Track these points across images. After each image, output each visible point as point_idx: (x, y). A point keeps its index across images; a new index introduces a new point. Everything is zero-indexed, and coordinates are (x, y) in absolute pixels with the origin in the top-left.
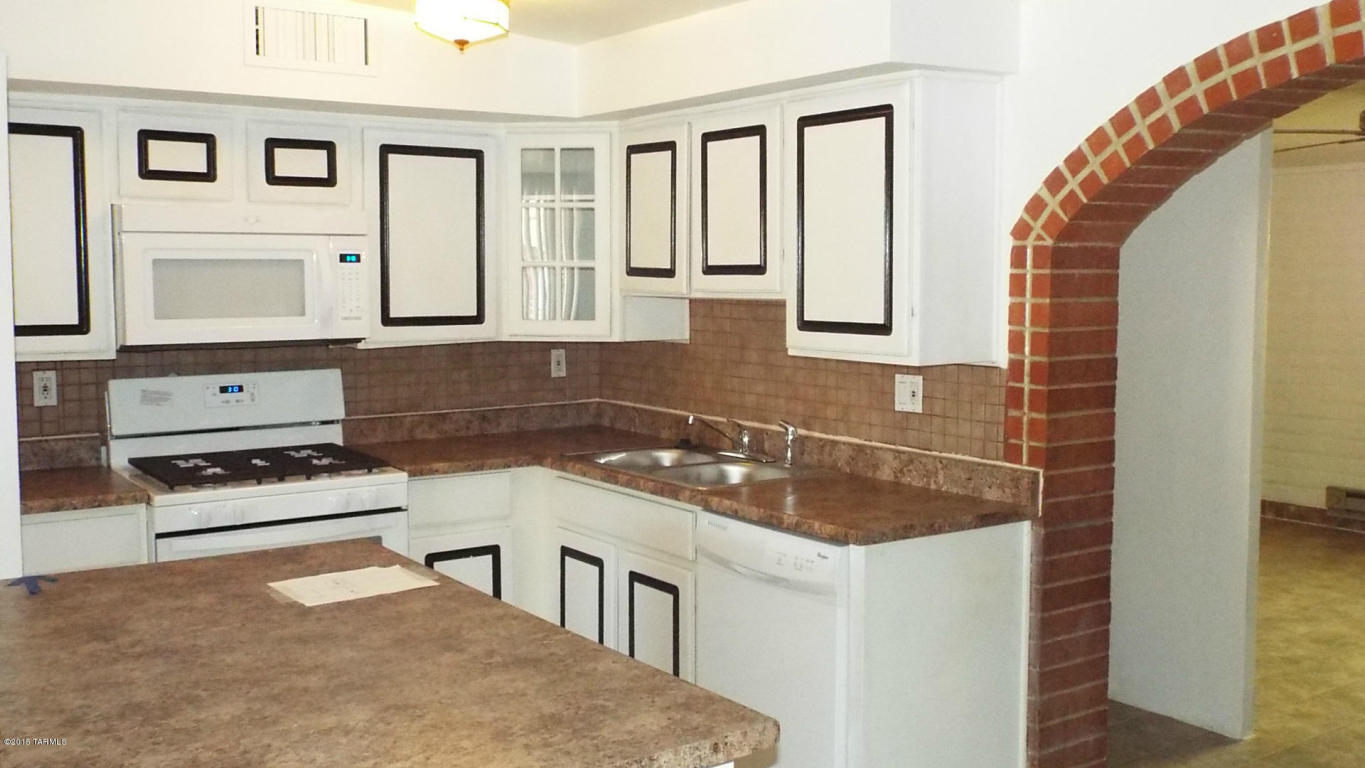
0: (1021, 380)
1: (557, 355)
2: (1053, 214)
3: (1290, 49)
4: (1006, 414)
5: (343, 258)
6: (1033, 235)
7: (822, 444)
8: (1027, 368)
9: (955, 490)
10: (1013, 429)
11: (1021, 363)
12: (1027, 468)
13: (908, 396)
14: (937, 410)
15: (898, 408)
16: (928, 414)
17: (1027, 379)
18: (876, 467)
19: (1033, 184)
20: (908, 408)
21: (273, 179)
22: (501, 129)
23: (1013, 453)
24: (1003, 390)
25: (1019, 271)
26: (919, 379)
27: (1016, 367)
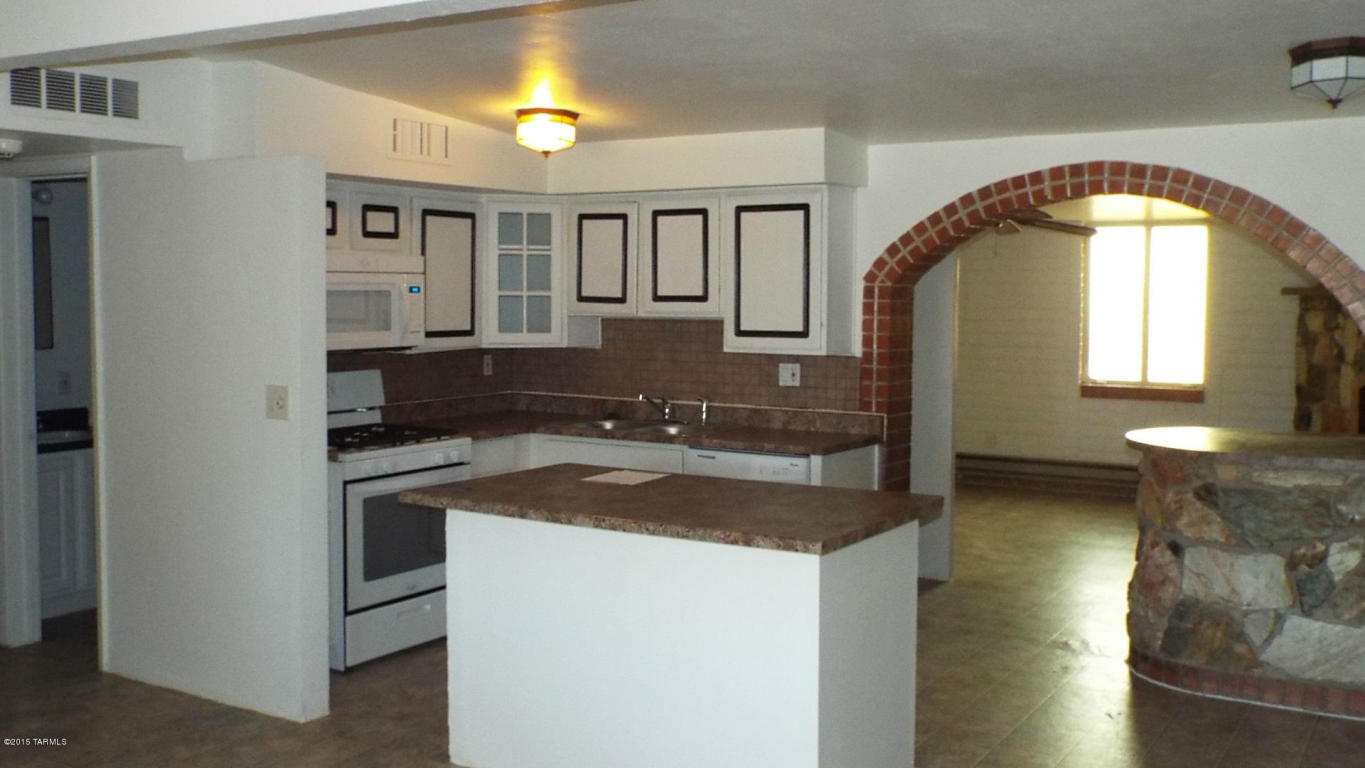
0: (871, 363)
1: (488, 359)
2: (892, 269)
3: (1029, 189)
4: (861, 384)
5: (411, 290)
6: (879, 279)
7: (724, 410)
8: (875, 355)
9: (829, 430)
10: (865, 391)
11: (872, 354)
12: (875, 414)
13: (788, 376)
14: (812, 382)
15: (781, 384)
16: (804, 386)
17: (875, 363)
18: (768, 421)
19: (879, 250)
20: (790, 383)
21: (367, 234)
22: (483, 198)
23: (866, 406)
24: (859, 371)
25: (870, 301)
26: (797, 367)
27: (867, 356)
